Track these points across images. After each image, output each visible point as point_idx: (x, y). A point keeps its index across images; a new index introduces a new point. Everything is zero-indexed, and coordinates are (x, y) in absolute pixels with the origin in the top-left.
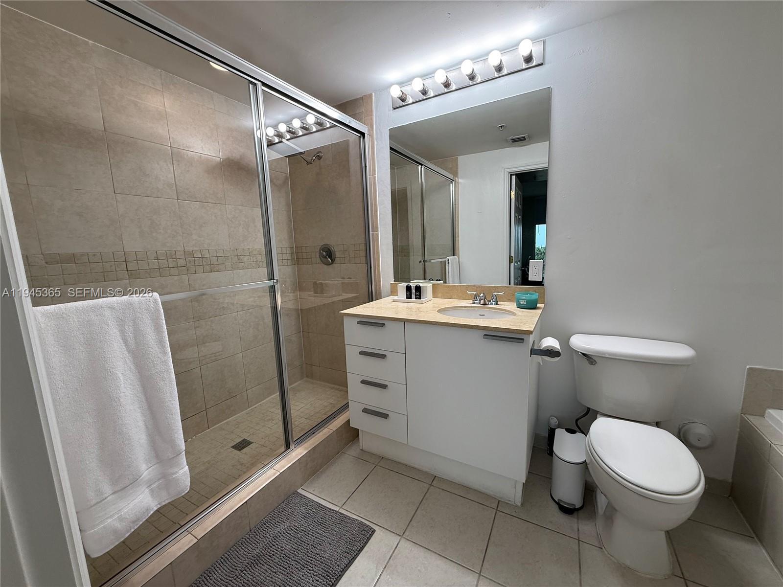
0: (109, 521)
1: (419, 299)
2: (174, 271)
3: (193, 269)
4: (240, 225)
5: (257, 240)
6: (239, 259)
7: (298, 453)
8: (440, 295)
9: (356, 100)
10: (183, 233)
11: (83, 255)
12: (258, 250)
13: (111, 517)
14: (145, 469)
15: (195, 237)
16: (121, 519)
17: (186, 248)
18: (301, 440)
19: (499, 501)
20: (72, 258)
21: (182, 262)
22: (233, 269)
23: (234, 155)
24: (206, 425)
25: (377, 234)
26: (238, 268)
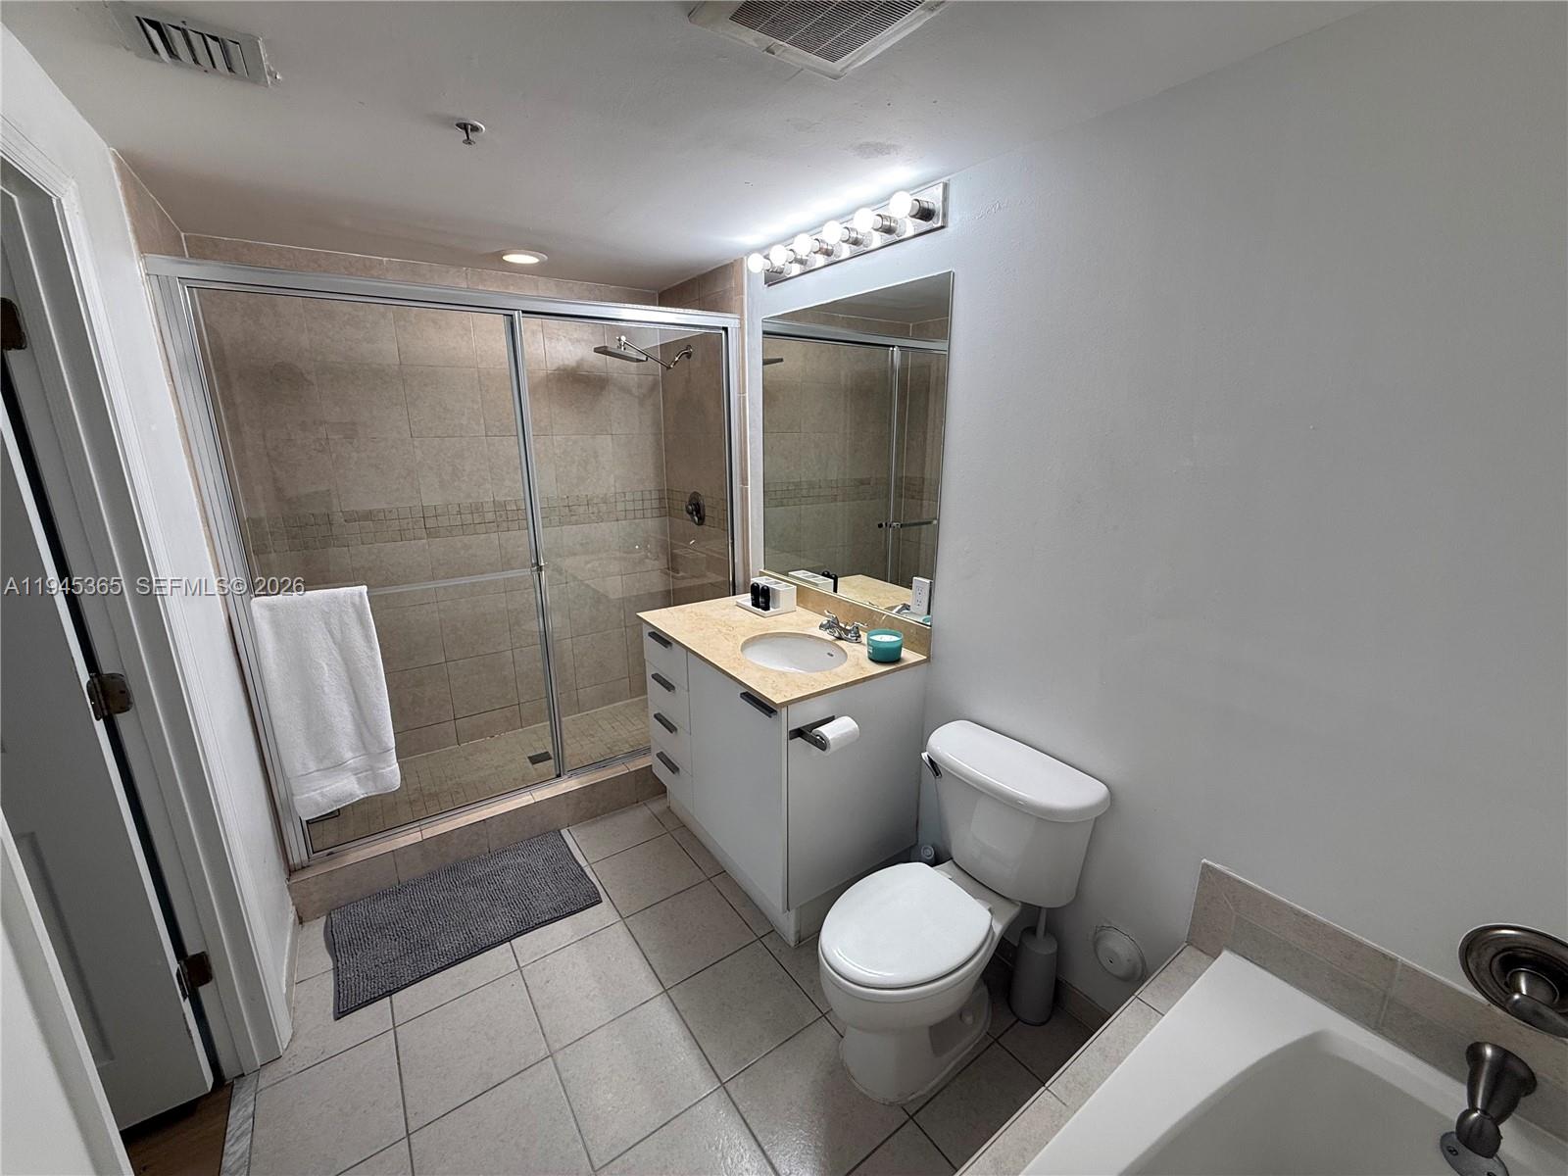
0: (313, 793)
1: (763, 609)
2: (481, 528)
3: (505, 524)
4: (574, 463)
5: (601, 482)
6: (570, 511)
7: (569, 785)
8: (810, 605)
9: (726, 266)
10: (493, 479)
11: (379, 511)
12: (601, 496)
13: (314, 791)
14: (349, 756)
15: (507, 483)
16: (323, 795)
17: (496, 499)
18: (575, 771)
19: (773, 931)
20: (368, 516)
21: (490, 516)
22: (561, 524)
23: (567, 362)
24: (520, 725)
25: (747, 489)
26: (570, 523)
